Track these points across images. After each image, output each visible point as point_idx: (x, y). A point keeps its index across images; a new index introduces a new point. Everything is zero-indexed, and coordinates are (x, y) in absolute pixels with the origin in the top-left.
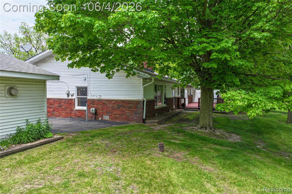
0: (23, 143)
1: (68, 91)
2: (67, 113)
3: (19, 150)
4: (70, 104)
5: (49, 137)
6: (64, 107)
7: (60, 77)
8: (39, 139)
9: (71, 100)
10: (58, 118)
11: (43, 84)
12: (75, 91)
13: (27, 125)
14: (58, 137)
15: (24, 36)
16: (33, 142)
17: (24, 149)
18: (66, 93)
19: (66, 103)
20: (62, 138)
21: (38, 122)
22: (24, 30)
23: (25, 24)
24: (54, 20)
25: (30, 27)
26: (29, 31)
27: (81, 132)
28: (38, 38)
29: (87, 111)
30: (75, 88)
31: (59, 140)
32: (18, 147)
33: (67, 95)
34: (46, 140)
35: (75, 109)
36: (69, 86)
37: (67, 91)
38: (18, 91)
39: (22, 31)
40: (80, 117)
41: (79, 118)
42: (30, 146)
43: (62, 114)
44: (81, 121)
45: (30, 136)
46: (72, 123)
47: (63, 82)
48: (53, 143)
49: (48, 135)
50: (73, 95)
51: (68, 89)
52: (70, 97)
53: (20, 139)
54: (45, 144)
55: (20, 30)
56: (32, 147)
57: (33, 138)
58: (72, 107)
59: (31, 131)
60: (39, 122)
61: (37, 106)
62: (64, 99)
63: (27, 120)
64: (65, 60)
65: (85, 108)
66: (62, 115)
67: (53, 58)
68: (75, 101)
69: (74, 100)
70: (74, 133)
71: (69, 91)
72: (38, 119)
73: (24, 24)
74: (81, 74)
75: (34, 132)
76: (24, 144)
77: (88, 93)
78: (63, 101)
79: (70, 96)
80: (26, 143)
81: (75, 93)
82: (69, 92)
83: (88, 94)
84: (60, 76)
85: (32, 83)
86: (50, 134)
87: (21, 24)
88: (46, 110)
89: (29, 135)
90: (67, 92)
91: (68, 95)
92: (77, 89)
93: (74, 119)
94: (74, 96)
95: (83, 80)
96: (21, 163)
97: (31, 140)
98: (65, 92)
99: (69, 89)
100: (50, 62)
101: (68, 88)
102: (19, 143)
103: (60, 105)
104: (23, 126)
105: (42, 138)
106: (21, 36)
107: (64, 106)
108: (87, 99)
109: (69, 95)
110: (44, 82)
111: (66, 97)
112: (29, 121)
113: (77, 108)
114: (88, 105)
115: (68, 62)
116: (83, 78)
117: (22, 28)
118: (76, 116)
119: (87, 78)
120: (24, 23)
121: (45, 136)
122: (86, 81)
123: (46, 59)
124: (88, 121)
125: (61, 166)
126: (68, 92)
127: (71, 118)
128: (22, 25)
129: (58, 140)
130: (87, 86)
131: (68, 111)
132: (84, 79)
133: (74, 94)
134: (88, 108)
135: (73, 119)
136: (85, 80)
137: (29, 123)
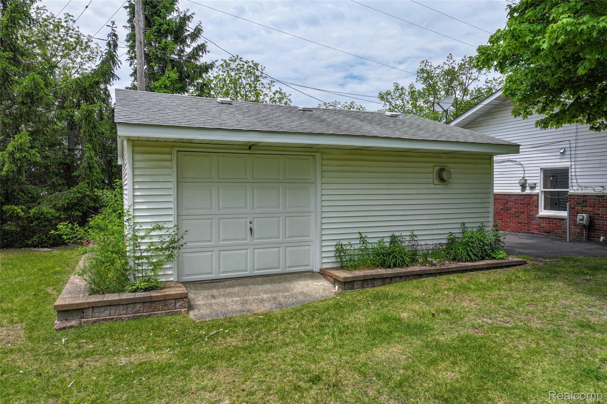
0: (459, 261)
1: (523, 178)
2: (521, 223)
3: (456, 270)
4: (528, 204)
5: (500, 258)
6: (513, 210)
7: (521, 147)
8: (483, 259)
9: (530, 196)
10: (502, 232)
11: (489, 161)
12: (539, 178)
13: (463, 233)
14: (516, 259)
15: (424, 86)
16: (475, 260)
17: (463, 270)
18: (519, 183)
19: (518, 204)
20: (524, 263)
21: (479, 228)
22: (425, 75)
23: (427, 64)
24: (527, 39)
25: (435, 67)
26: (433, 75)
27: (564, 258)
28: (449, 85)
29: (568, 221)
30: (539, 171)
31: (519, 265)
32: (454, 265)
33: (521, 186)
34: (495, 261)
35: (538, 216)
36: (525, 169)
37: (521, 178)
38: (452, 175)
39: (420, 78)
40: (549, 233)
41: (547, 234)
42: (472, 266)
43: (509, 224)
44: (554, 239)
45: (471, 251)
46: (535, 241)
47: (512, 161)
48: (507, 269)
49: (499, 253)
50: (535, 187)
51: (522, 175)
52: (528, 191)
53: (455, 252)
54: (494, 268)
55: (418, 76)
56: (474, 269)
57: (475, 255)
58: (532, 211)
59: (472, 242)
60: (481, 229)
61: (478, 201)
62: (513, 195)
63: (464, 224)
64: (532, 114)
65: (564, 214)
66: (510, 227)
67: (492, 115)
68: (538, 199)
69: (535, 198)
70: (546, 258)
71: (526, 178)
72: (480, 224)
73: (424, 64)
74: (553, 143)
75: (475, 245)
76: (462, 261)
77: (570, 181)
78: (513, 199)
79: (528, 188)
80: (465, 262)
81: (539, 181)
82: (526, 180)
83: (570, 184)
84: (520, 145)
85: (471, 161)
86: (501, 252)
87: (420, 65)
88: (492, 210)
89: (468, 249)
90: (520, 180)
91: (523, 187)
92: (544, 173)
93: (537, 235)
94: (537, 188)
95: (559, 154)
96: (465, 289)
97: (472, 256)
98: (517, 182)
99: (526, 175)
100: (486, 124)
101: (523, 172)
102: (454, 259)
103: (506, 206)
104: (457, 232)
105: (488, 258)
106: (420, 86)
107: (515, 208)
108: (568, 194)
109: (525, 187)
110: (488, 159)
111: (518, 190)
112: (467, 225)
113: (543, 212)
114: (570, 208)
115: (536, 117)
116: (558, 150)
117: (422, 71)
118: (539, 228)
119: (569, 149)
120: (426, 61)
121: (493, 255)
122: (566, 157)
123: (479, 120)
124: (570, 241)
125: (537, 305)
126: (522, 181)
127: (530, 233)
128: (421, 67)
129: (516, 265)
130: (569, 166)
131: (523, 218)
132: (562, 151)
133: (535, 184)
134: (570, 214)
135: (533, 235)
136: (563, 154)
137: (466, 229)
